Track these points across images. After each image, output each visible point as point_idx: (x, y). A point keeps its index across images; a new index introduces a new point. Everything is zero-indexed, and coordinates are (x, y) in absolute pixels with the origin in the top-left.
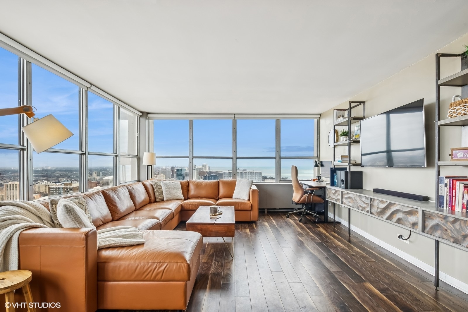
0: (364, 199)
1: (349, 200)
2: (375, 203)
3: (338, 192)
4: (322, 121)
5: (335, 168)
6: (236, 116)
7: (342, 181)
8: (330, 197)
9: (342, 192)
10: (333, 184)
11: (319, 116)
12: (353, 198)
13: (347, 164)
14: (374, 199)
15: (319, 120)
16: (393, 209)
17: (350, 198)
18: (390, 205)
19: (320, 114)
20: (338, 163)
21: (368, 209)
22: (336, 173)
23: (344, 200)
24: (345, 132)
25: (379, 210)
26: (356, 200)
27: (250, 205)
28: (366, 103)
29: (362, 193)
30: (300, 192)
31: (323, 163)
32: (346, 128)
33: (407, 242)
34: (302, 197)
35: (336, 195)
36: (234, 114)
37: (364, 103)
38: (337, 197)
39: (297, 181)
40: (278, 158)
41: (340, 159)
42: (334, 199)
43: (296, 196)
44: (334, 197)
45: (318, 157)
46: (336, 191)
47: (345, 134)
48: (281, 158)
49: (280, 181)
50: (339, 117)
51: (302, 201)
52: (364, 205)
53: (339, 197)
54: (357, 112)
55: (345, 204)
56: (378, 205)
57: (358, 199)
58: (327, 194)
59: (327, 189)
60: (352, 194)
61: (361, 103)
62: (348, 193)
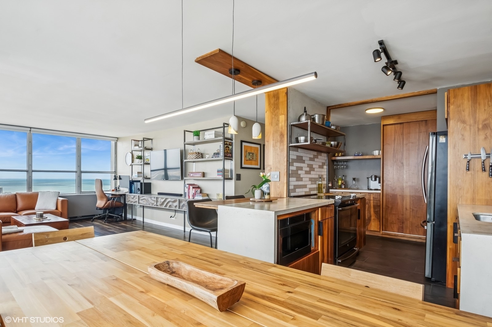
0: (153, 198)
1: (144, 200)
2: (159, 200)
3: (136, 197)
4: (119, 144)
5: (132, 181)
6: (32, 129)
7: (139, 189)
8: (129, 201)
9: (139, 196)
10: (131, 192)
11: (117, 139)
12: (146, 199)
13: (142, 178)
14: (159, 197)
15: (117, 142)
16: (168, 201)
17: (144, 199)
18: (166, 199)
19: (118, 138)
20: (135, 177)
21: (155, 204)
22: (133, 184)
23: (140, 201)
24: (140, 156)
25: (161, 203)
26: (148, 200)
27: (60, 213)
28: (153, 140)
29: (151, 195)
30: (105, 200)
31: (121, 177)
32: (140, 154)
33: (174, 219)
34: (106, 203)
35: (134, 199)
36: (31, 128)
37: (152, 139)
38: (135, 200)
39: (103, 191)
40: (79, 172)
41: (137, 174)
42: (133, 201)
43: (100, 203)
44: (132, 200)
45: (115, 172)
46: (134, 196)
47: (140, 158)
48: (82, 172)
49: (81, 193)
50: (136, 145)
51: (106, 206)
52: (153, 202)
53: (137, 200)
54: (148, 144)
55: (141, 203)
56: (160, 200)
57: (150, 199)
58: (127, 199)
59: (127, 196)
60: (146, 197)
61: (150, 139)
62: (143, 196)
